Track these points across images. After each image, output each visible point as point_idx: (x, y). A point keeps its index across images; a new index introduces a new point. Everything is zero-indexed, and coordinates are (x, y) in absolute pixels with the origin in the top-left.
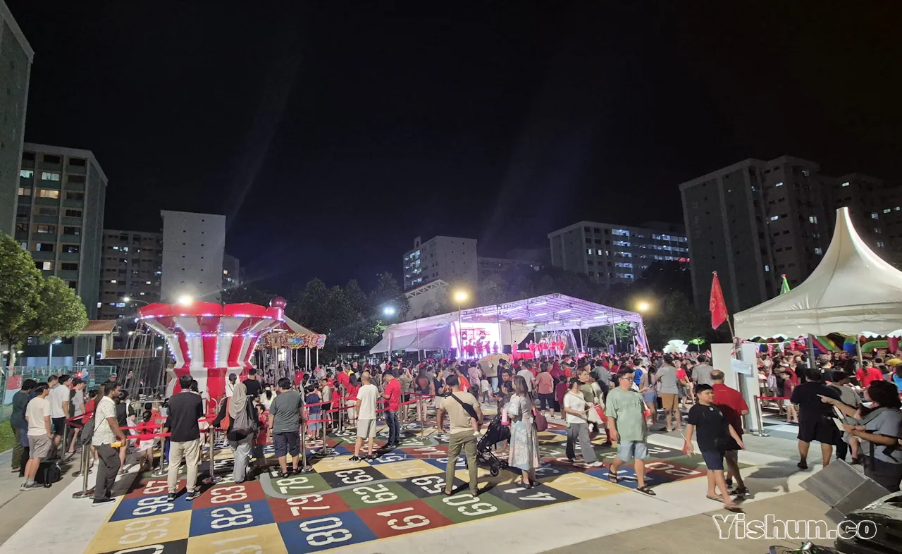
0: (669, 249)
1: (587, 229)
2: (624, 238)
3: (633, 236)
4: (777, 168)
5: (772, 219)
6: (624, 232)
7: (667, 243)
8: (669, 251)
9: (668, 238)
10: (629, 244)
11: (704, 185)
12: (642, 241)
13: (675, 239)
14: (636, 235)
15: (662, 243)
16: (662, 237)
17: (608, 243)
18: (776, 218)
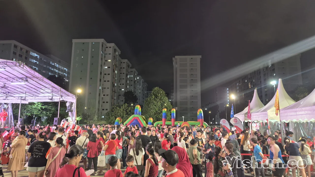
0: (57, 71)
1: (15, 46)
2: (36, 58)
3: (41, 59)
4: (110, 47)
5: (105, 67)
6: (37, 55)
7: (56, 68)
8: (56, 72)
9: (57, 66)
10: (38, 63)
11: (84, 43)
12: (45, 63)
13: (60, 67)
14: (42, 59)
15: (54, 67)
16: (55, 64)
17: (26, 58)
18: (106, 67)
